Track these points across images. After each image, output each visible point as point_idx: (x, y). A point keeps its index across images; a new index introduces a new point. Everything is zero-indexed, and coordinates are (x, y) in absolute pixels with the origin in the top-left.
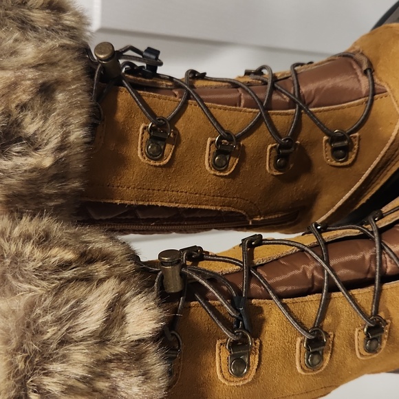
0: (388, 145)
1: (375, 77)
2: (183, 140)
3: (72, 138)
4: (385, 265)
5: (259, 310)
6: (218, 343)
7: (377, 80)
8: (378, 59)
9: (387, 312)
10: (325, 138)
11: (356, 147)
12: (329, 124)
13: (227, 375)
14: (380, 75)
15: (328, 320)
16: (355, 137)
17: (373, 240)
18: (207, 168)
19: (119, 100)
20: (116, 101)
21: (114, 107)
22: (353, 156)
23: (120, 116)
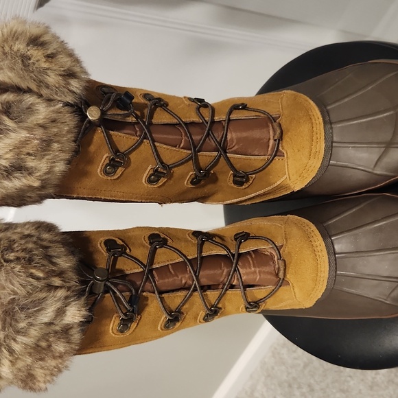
0: (272, 187)
1: (280, 145)
2: (132, 165)
3: (57, 169)
4: (233, 280)
5: (146, 299)
6: (115, 315)
7: (280, 148)
8: (288, 131)
9: (224, 305)
10: (231, 172)
11: (251, 182)
12: (237, 166)
13: (115, 331)
14: (284, 144)
15: (186, 306)
16: (252, 177)
17: (232, 263)
18: (144, 181)
19: (95, 137)
20: (93, 137)
21: (90, 143)
22: (247, 186)
23: (92, 148)
